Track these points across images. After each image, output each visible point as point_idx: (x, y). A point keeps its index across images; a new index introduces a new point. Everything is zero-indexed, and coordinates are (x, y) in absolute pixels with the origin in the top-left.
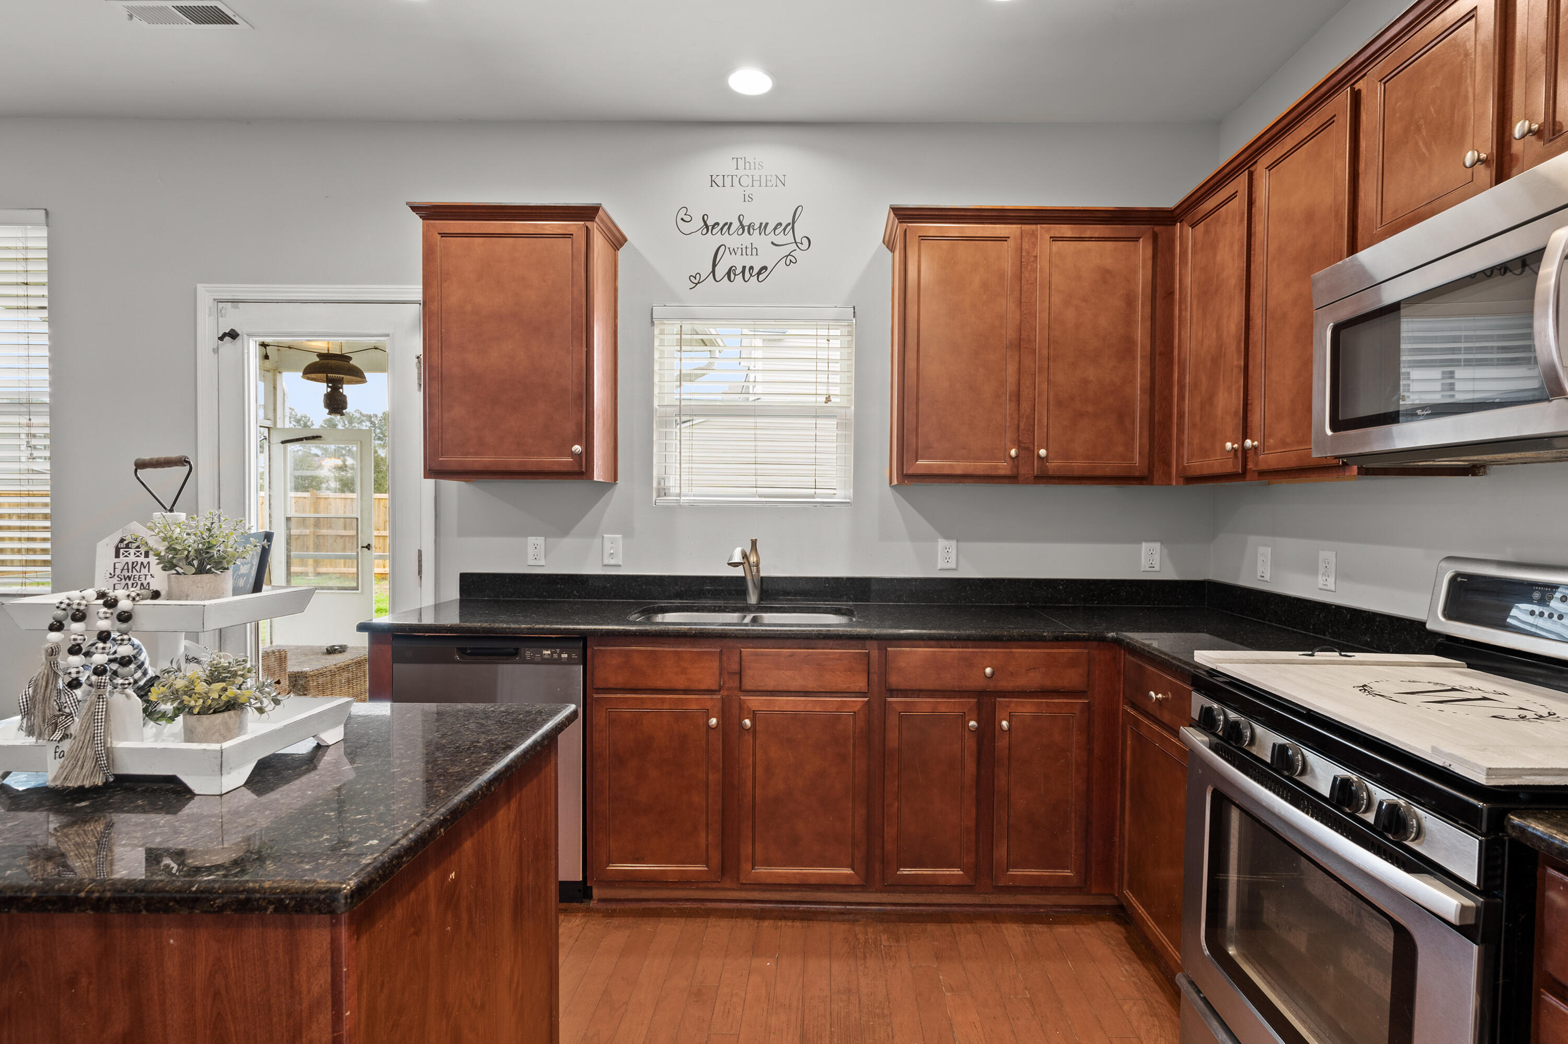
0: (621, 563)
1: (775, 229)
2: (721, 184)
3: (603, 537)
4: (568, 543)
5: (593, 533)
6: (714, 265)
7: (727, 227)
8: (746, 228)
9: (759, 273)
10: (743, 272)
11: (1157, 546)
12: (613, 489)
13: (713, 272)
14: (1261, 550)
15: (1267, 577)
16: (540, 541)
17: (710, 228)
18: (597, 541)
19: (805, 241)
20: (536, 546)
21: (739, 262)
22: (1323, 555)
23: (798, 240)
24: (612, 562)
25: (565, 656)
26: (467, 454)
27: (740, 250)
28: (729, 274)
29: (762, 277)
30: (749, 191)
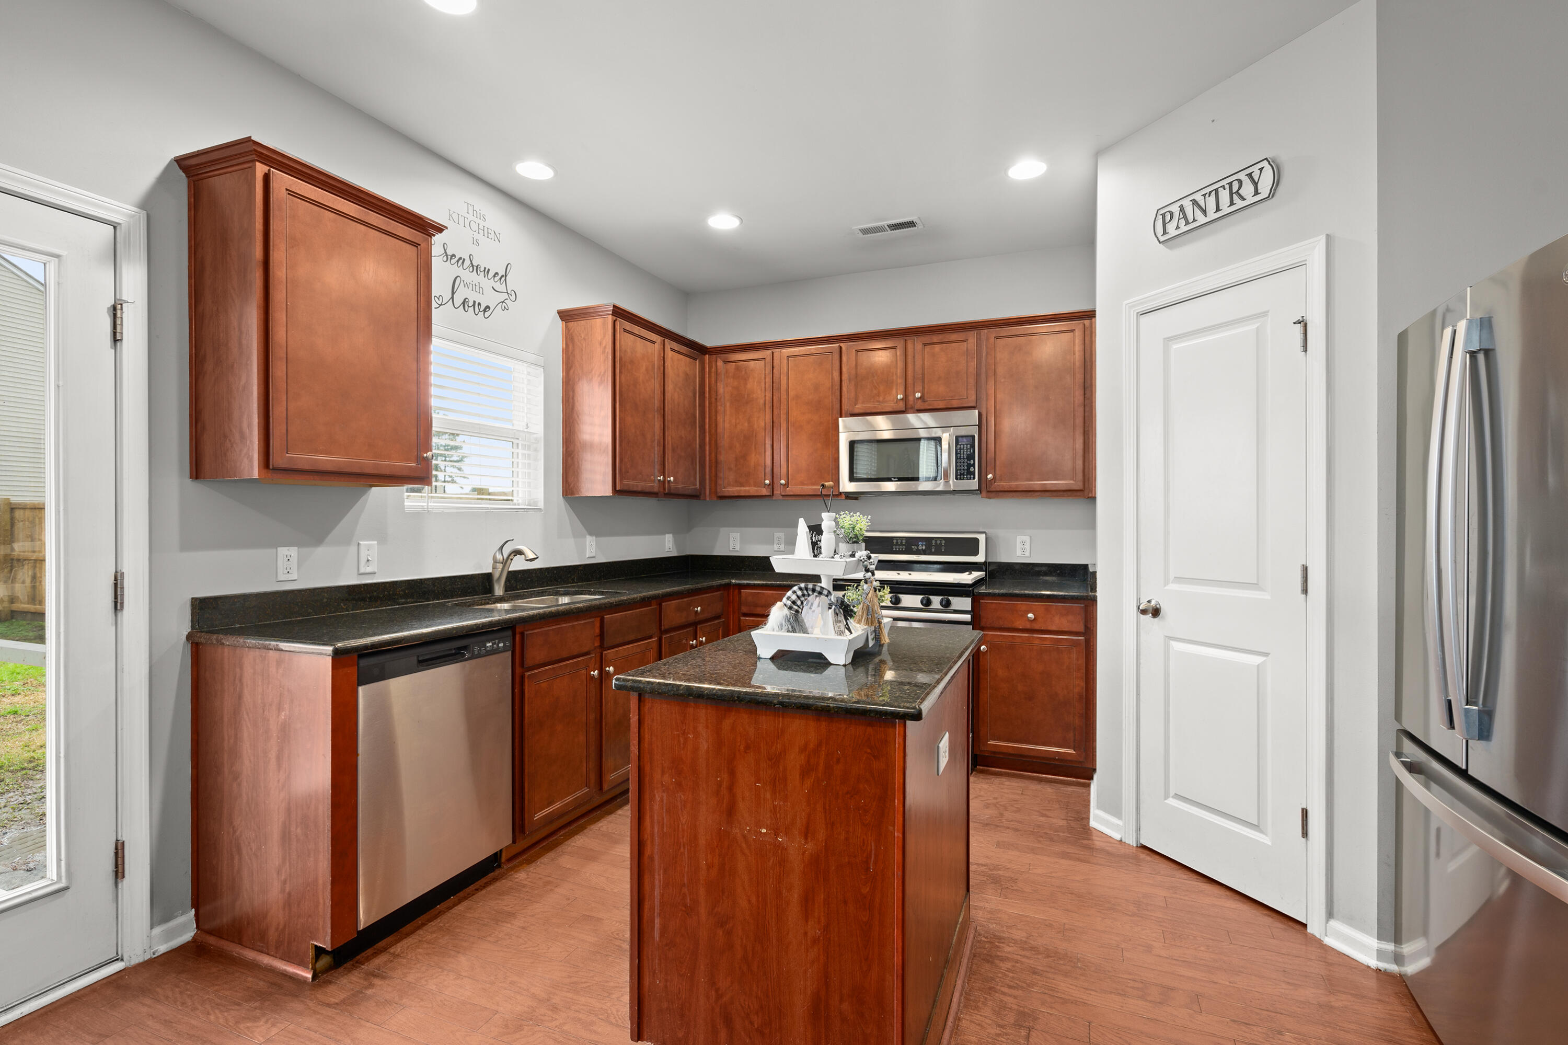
0: (376, 571)
1: (494, 276)
2: (456, 220)
3: (359, 544)
4: (321, 552)
5: (347, 540)
6: (453, 293)
7: (461, 261)
8: (475, 268)
9: (485, 311)
10: (474, 305)
11: (671, 535)
12: (367, 494)
13: (452, 298)
14: (732, 535)
15: (738, 548)
16: (293, 552)
17: (449, 257)
18: (353, 549)
19: (513, 292)
20: (289, 558)
21: (473, 297)
22: (776, 535)
23: (509, 292)
24: (369, 570)
25: (501, 645)
26: (316, 452)
27: (471, 285)
28: (464, 303)
29: (487, 314)
30: (476, 236)
